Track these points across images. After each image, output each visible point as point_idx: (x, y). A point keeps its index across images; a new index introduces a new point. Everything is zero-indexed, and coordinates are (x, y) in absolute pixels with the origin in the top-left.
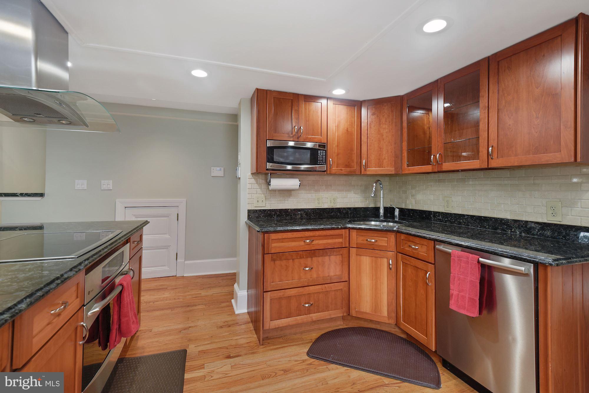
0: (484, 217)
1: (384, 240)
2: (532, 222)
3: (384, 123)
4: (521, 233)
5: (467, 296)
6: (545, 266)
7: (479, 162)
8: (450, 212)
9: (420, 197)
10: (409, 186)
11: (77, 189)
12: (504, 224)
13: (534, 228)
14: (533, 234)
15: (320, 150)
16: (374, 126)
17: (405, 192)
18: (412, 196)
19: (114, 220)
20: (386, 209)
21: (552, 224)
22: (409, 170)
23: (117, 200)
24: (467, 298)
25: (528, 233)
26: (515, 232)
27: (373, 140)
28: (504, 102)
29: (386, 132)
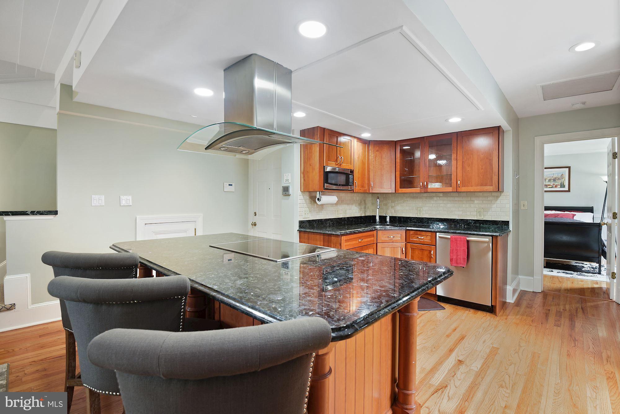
0: (444, 219)
1: (399, 236)
2: (470, 220)
3: (384, 158)
4: (464, 226)
5: (462, 257)
6: (497, 236)
7: (451, 189)
8: (421, 217)
9: (398, 208)
10: (389, 201)
11: (94, 205)
12: (456, 222)
13: (471, 223)
14: (470, 226)
15: (350, 174)
16: (378, 159)
17: (386, 205)
18: (392, 207)
19: (134, 240)
20: (380, 217)
21: (480, 220)
22: (402, 191)
23: (138, 217)
24: (462, 258)
25: (468, 226)
26: (462, 226)
27: (377, 169)
28: (465, 158)
29: (386, 164)
